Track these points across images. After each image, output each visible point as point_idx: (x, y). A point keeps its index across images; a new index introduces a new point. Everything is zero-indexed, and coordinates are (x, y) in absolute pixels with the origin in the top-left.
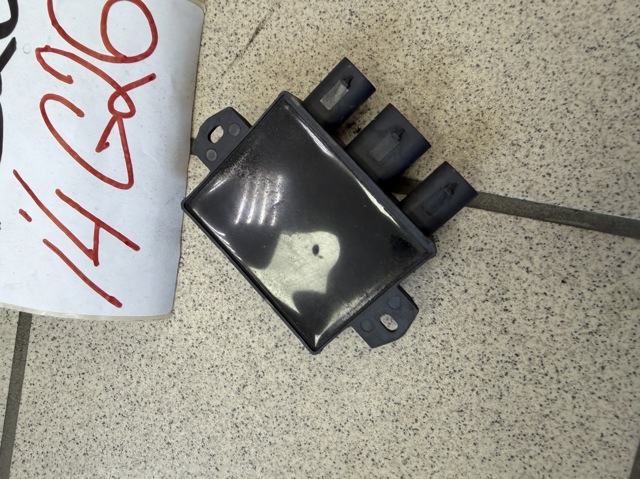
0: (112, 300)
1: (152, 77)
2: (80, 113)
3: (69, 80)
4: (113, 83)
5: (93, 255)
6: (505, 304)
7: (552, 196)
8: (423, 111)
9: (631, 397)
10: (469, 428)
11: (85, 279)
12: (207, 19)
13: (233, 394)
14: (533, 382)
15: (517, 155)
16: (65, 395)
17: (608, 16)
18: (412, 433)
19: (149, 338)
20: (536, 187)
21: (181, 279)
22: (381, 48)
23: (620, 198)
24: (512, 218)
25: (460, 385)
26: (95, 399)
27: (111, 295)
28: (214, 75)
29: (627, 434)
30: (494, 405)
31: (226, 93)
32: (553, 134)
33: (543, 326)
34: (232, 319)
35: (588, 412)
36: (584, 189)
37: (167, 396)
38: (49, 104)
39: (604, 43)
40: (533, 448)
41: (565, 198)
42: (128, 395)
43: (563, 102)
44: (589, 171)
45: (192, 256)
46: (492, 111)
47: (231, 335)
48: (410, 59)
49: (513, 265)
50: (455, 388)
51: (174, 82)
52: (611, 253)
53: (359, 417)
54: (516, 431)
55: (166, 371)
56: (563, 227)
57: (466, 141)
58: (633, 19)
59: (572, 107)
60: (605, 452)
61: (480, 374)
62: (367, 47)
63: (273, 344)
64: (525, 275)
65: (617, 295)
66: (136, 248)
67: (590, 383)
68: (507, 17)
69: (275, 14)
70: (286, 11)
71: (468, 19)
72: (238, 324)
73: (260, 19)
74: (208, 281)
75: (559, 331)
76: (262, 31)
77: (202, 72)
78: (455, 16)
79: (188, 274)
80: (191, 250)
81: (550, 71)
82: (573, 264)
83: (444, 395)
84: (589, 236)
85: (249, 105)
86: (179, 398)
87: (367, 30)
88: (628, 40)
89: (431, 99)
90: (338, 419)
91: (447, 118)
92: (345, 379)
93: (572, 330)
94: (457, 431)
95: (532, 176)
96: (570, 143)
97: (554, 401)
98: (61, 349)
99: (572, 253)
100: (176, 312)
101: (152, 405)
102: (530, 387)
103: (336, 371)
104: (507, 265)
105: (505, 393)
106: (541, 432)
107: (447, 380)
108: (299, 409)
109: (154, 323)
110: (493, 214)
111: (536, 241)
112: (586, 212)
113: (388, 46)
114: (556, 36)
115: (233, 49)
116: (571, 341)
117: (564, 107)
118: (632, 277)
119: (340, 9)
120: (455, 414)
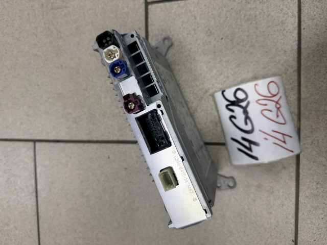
1: (281, 97)
2: (271, 111)
3: (266, 105)
11: (285, 149)
27: (291, 150)
38: (263, 112)
51: (284, 96)
66: (292, 137)
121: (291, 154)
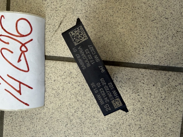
0: (26, 104)
1: (32, 40)
2: (12, 52)
3: (8, 43)
4: (21, 43)
5: (19, 92)
6: (138, 93)
7: (147, 62)
8: (109, 42)
9: (177, 117)
10: (132, 130)
11: (18, 99)
12: (46, 22)
13: (64, 127)
14: (149, 115)
15: (137, 51)
16: (16, 132)
17: (156, 11)
18: (116, 133)
19: (38, 113)
20: (143, 60)
21: (46, 95)
22: (95, 25)
23: (166, 61)
24: (137, 69)
25: (128, 118)
26: (25, 133)
27: (26, 103)
28: (50, 37)
29: (177, 127)
30: (138, 123)
31: (54, 42)
32: (145, 44)
33: (149, 99)
34: (61, 105)
35: (165, 122)
36: (156, 59)
37: (45, 130)
38: (3, 51)
39: (156, 19)
40: (151, 134)
41: (151, 62)
42: (34, 130)
43: (147, 36)
44: (157, 54)
45: (48, 88)
46: (128, 40)
47: (62, 110)
48: (104, 28)
49: (139, 82)
50: (127, 119)
51: (38, 40)
52: (166, 76)
53: (101, 130)
54: (146, 130)
55: (44, 122)
56: (152, 70)
57: (122, 49)
58: (163, 11)
59: (150, 37)
60: (172, 133)
61: (134, 114)
62: (91, 25)
63: (74, 112)
64: (143, 85)
65: (169, 88)
66: (32, 88)
67: (165, 114)
68: (129, 14)
69: (65, 19)
70: (68, 18)
71: (118, 15)
72: (63, 107)
73: (61, 20)
74: (53, 95)
75: (154, 100)
76: (62, 24)
77: (46, 36)
78: (115, 15)
79: (48, 94)
80: (48, 87)
81: (142, 28)
82: (156, 80)
83: (124, 121)
84: (159, 72)
85: (60, 44)
86: (49, 130)
87: (91, 21)
88: (163, 17)
89: (111, 38)
90: (95, 131)
91: (116, 43)
92: (95, 119)
93: (158, 99)
94: (129, 131)
95: (141, 57)
96: (151, 47)
97: (155, 120)
98: (13, 119)
99: (155, 77)
100: (45, 105)
101: (41, 133)
102: (148, 117)
103: (93, 117)
104: (137, 82)
105: (141, 119)
106: (153, 129)
107: (124, 117)
108: (83, 130)
109: (39, 109)
110: (132, 68)
111: (144, 75)
112: (158, 65)
113: (97, 25)
114: (143, 18)
115: (54, 29)
116: (158, 102)
117: (148, 37)
118: (172, 82)
119: (83, 16)
120: (128, 127)
121: (26, 107)
